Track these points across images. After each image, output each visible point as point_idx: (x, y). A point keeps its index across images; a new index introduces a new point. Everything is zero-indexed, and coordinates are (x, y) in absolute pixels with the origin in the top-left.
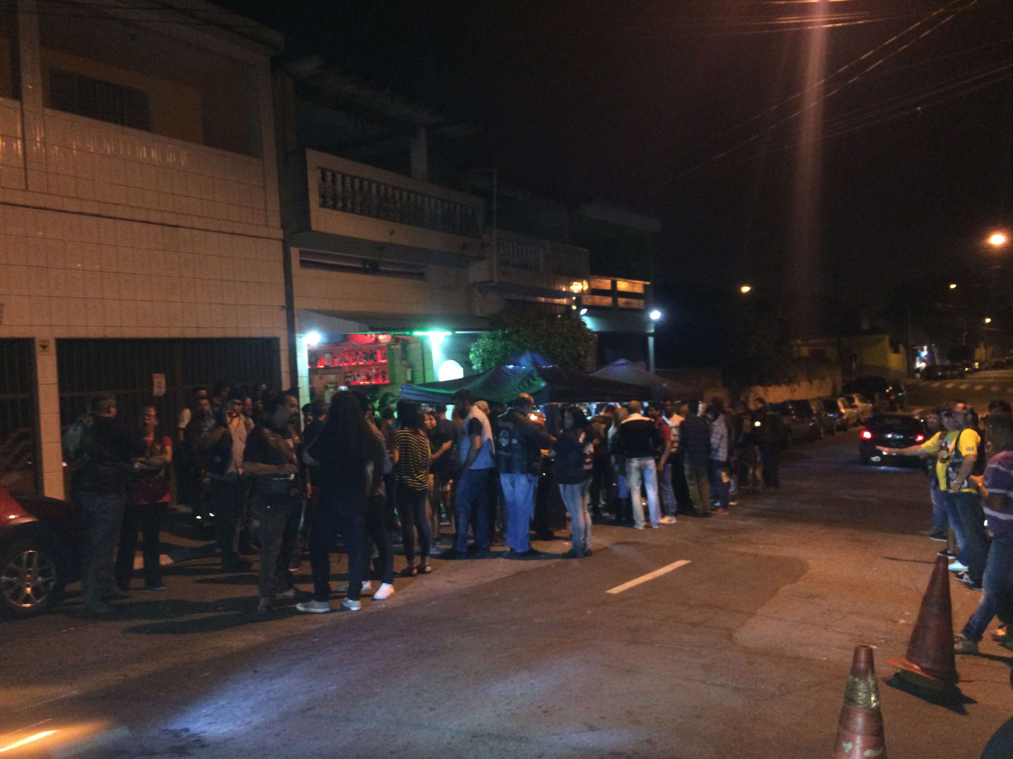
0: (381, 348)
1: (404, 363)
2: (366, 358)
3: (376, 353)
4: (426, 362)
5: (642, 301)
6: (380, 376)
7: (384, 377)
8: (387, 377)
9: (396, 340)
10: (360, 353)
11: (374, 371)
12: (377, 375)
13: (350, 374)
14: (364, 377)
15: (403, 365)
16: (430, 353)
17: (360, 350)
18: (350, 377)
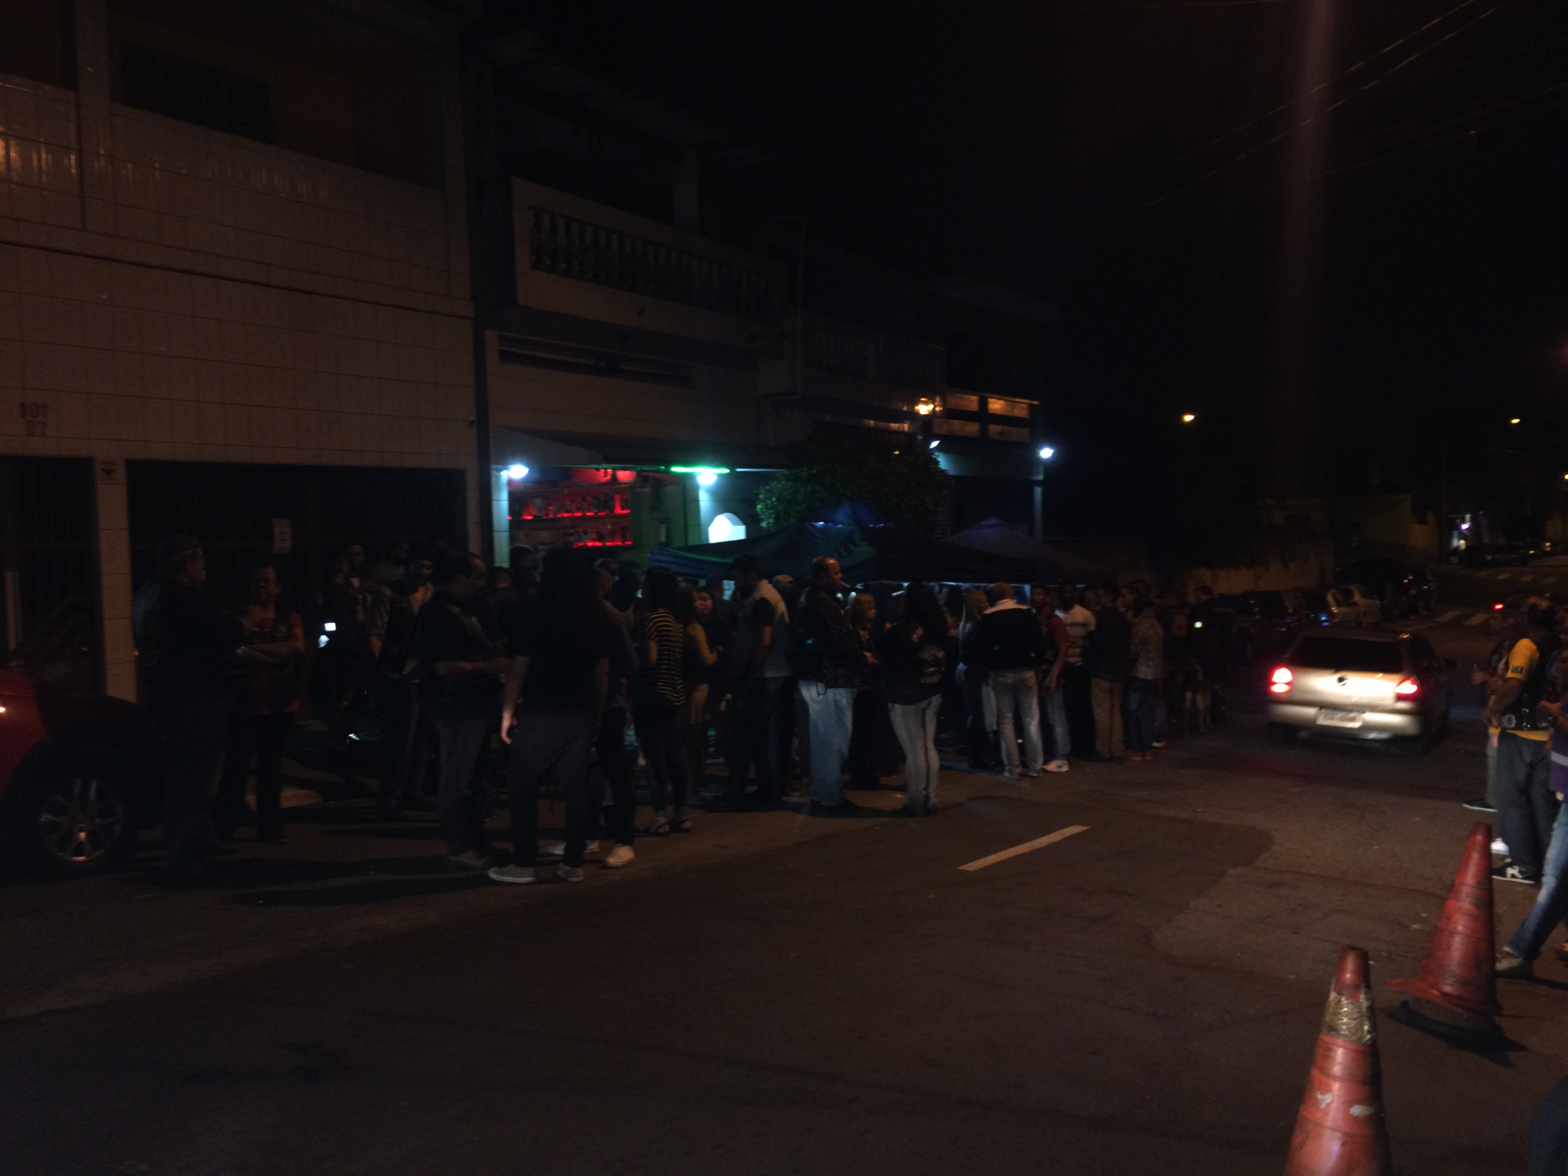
0: (620, 491)
1: (655, 515)
2: (597, 506)
3: (612, 499)
4: (690, 515)
5: (1025, 431)
6: (619, 535)
7: (624, 536)
8: (629, 536)
9: (643, 479)
10: (589, 498)
11: (609, 527)
12: (613, 533)
13: (572, 531)
14: (594, 536)
15: (653, 518)
16: (696, 501)
17: (589, 494)
18: (572, 534)
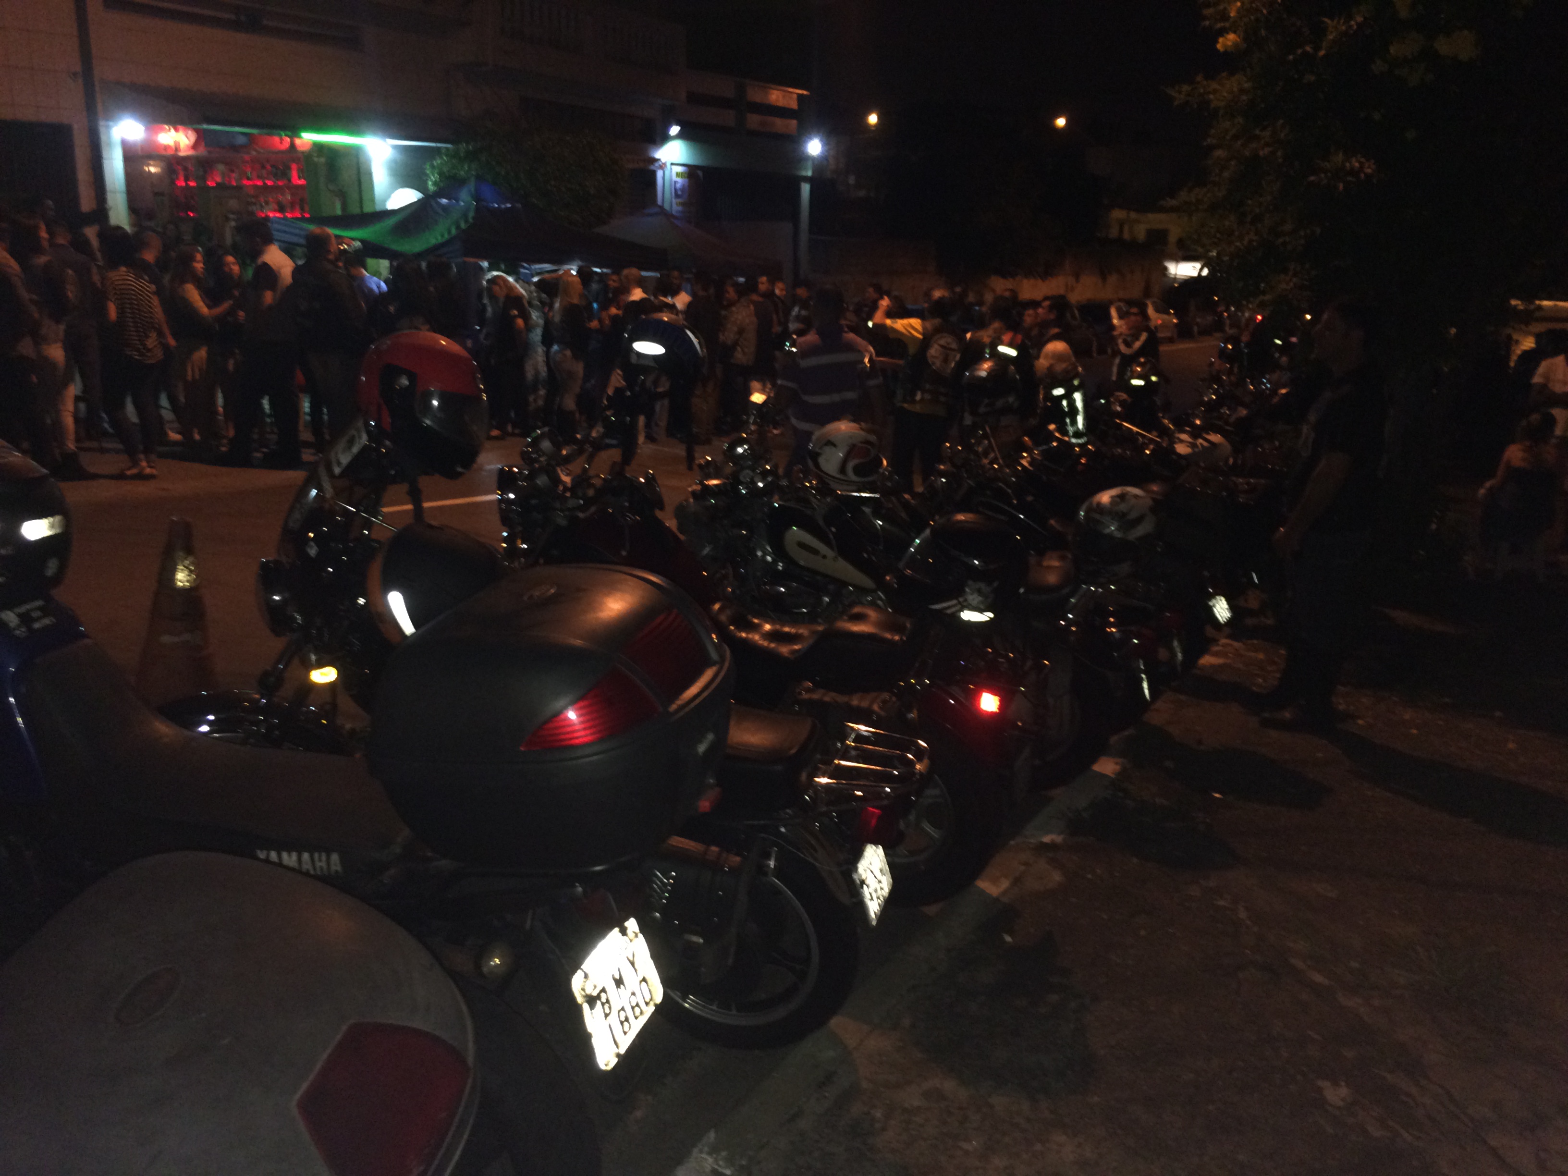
0: (297, 160)
1: (331, 187)
2: (275, 175)
3: (289, 168)
4: (364, 186)
5: (794, 123)
6: (298, 207)
7: (302, 209)
8: (307, 208)
10: (268, 166)
11: (289, 197)
12: (293, 204)
13: (253, 200)
14: (276, 207)
15: (329, 190)
16: (370, 174)
17: (268, 161)
18: (255, 204)
